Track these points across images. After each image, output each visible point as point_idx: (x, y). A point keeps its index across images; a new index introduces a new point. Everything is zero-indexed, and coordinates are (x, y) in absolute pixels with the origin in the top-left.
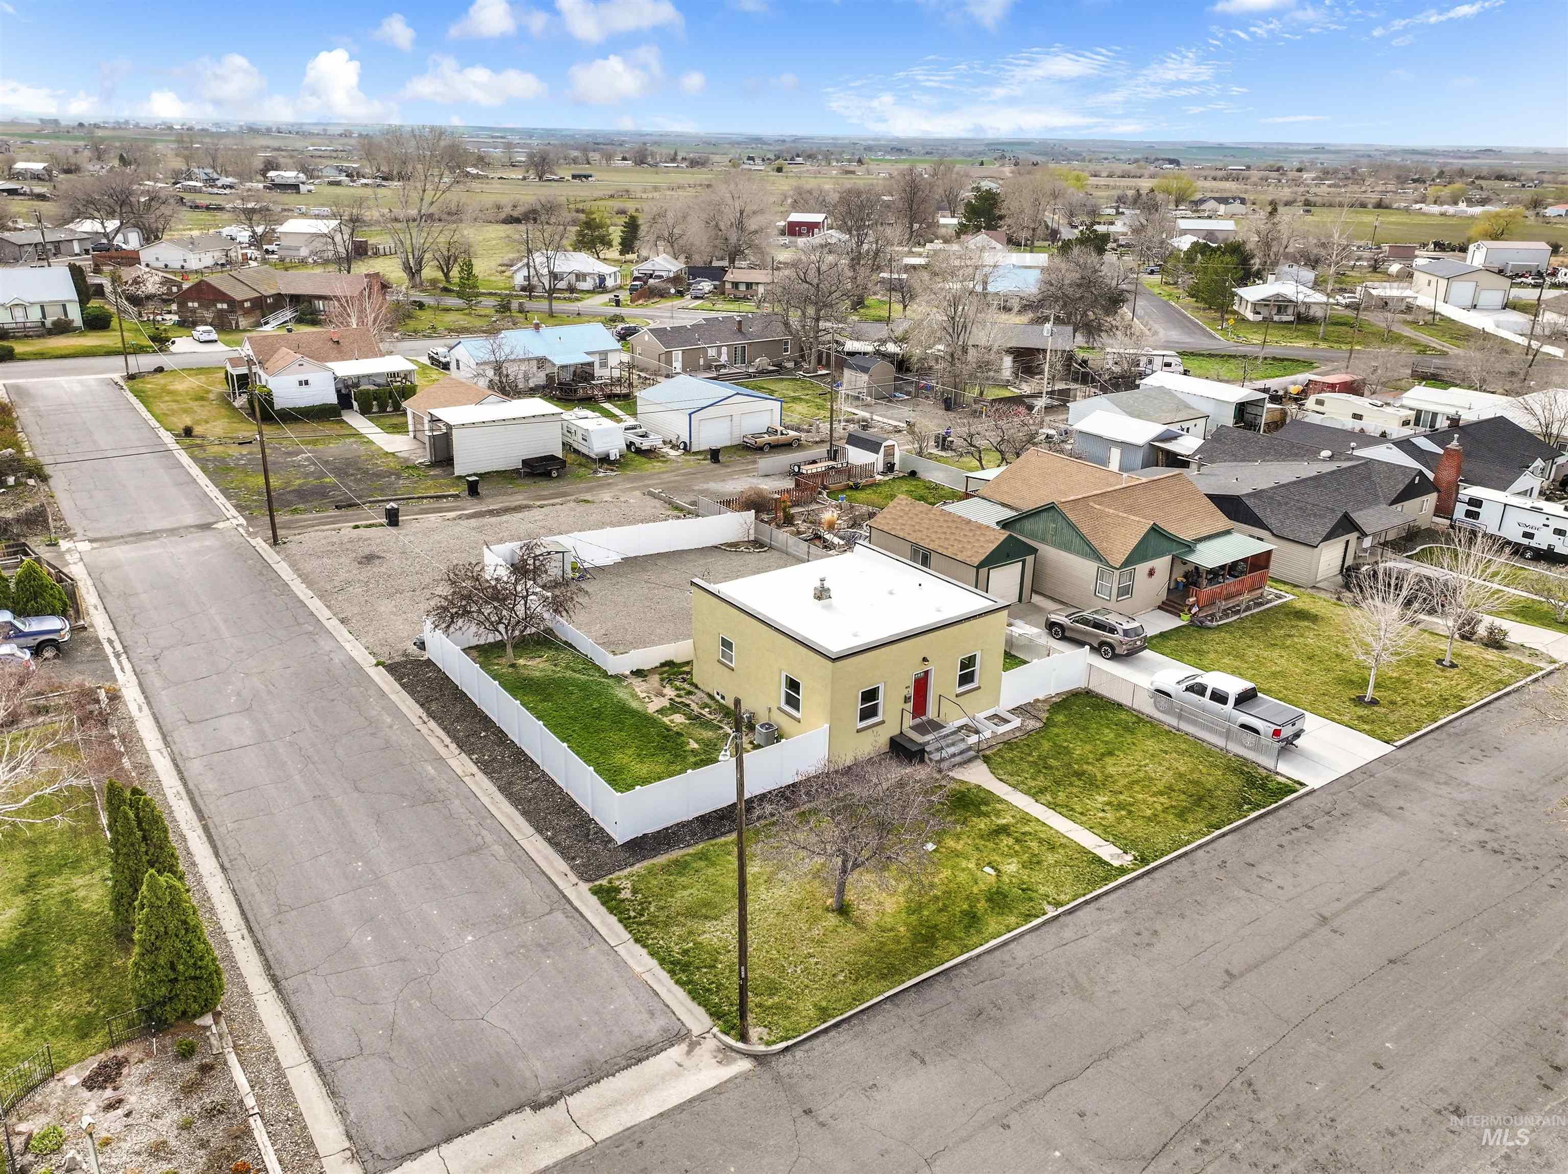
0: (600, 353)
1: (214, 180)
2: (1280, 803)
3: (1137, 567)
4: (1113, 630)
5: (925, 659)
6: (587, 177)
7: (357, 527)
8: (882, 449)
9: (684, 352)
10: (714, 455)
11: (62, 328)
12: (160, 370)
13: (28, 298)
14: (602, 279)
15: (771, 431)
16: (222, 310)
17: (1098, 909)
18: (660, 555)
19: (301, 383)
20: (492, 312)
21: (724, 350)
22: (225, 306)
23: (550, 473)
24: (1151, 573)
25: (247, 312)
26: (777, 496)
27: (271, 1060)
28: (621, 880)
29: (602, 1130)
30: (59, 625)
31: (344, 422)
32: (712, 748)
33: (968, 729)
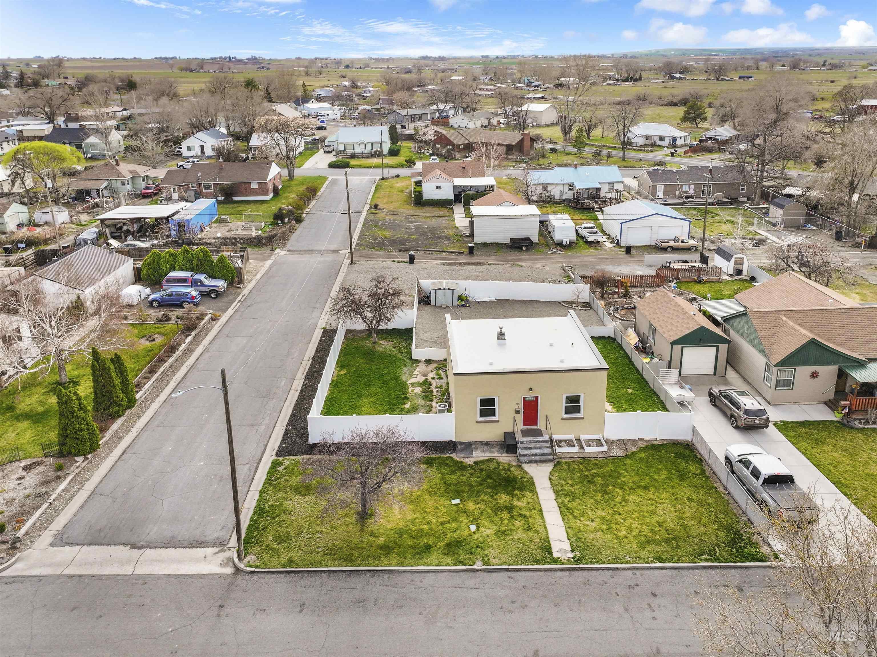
0: (609, 183)
1: (531, 83)
2: (739, 564)
3: (797, 368)
4: (738, 408)
5: (531, 389)
6: (748, 78)
7: (394, 261)
8: (733, 259)
9: (665, 186)
10: (628, 250)
11: (379, 154)
12: (398, 176)
13: (366, 140)
14: (675, 139)
15: (676, 240)
16: (449, 149)
17: (509, 577)
18: (521, 301)
19: (437, 188)
20: (590, 156)
21: (692, 186)
22: (451, 147)
23: (522, 247)
24: (814, 375)
25: (461, 151)
26: (619, 278)
27: (82, 484)
28: (288, 461)
29: (141, 570)
30: (221, 284)
31: (452, 209)
32: (414, 410)
33: (569, 443)
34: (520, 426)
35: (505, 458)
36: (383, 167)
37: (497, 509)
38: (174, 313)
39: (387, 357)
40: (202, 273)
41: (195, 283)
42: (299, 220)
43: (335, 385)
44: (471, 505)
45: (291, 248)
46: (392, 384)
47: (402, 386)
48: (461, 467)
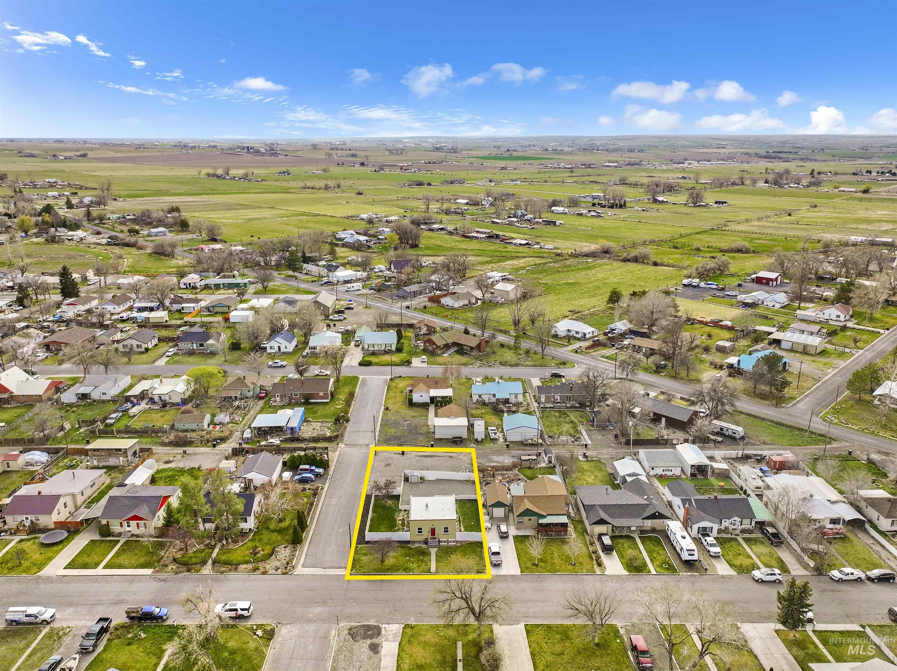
0: (515, 394)
3: (524, 517)
5: (433, 525)
6: (723, 203)
7: (395, 453)
8: (548, 457)
9: (545, 396)
10: (509, 444)
11: (389, 352)
12: (400, 377)
14: (585, 334)
15: (532, 440)
16: (434, 348)
19: (420, 396)
20: (523, 352)
21: (559, 397)
23: (456, 443)
24: (530, 520)
25: (441, 349)
27: (302, 552)
28: (360, 546)
29: (327, 573)
30: (321, 470)
31: (428, 409)
32: (398, 530)
33: (445, 542)
34: (430, 536)
35: (424, 546)
36: (392, 364)
37: (419, 560)
38: (307, 486)
39: (390, 508)
40: (313, 465)
41: (312, 471)
42: (348, 421)
43: (372, 520)
44: (412, 559)
45: (346, 443)
46: (391, 520)
47: (395, 521)
48: (411, 549)
